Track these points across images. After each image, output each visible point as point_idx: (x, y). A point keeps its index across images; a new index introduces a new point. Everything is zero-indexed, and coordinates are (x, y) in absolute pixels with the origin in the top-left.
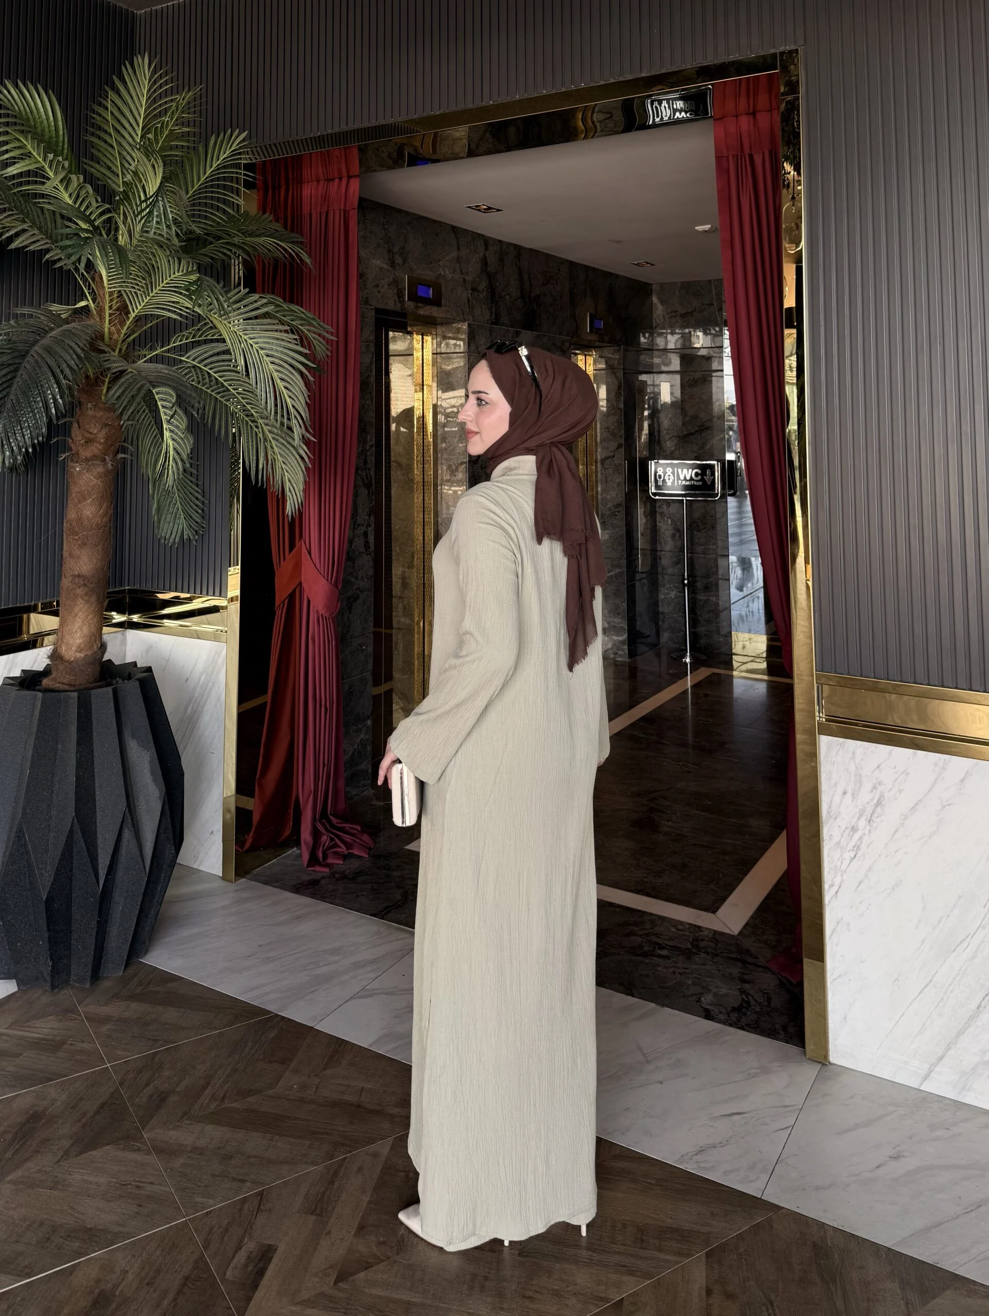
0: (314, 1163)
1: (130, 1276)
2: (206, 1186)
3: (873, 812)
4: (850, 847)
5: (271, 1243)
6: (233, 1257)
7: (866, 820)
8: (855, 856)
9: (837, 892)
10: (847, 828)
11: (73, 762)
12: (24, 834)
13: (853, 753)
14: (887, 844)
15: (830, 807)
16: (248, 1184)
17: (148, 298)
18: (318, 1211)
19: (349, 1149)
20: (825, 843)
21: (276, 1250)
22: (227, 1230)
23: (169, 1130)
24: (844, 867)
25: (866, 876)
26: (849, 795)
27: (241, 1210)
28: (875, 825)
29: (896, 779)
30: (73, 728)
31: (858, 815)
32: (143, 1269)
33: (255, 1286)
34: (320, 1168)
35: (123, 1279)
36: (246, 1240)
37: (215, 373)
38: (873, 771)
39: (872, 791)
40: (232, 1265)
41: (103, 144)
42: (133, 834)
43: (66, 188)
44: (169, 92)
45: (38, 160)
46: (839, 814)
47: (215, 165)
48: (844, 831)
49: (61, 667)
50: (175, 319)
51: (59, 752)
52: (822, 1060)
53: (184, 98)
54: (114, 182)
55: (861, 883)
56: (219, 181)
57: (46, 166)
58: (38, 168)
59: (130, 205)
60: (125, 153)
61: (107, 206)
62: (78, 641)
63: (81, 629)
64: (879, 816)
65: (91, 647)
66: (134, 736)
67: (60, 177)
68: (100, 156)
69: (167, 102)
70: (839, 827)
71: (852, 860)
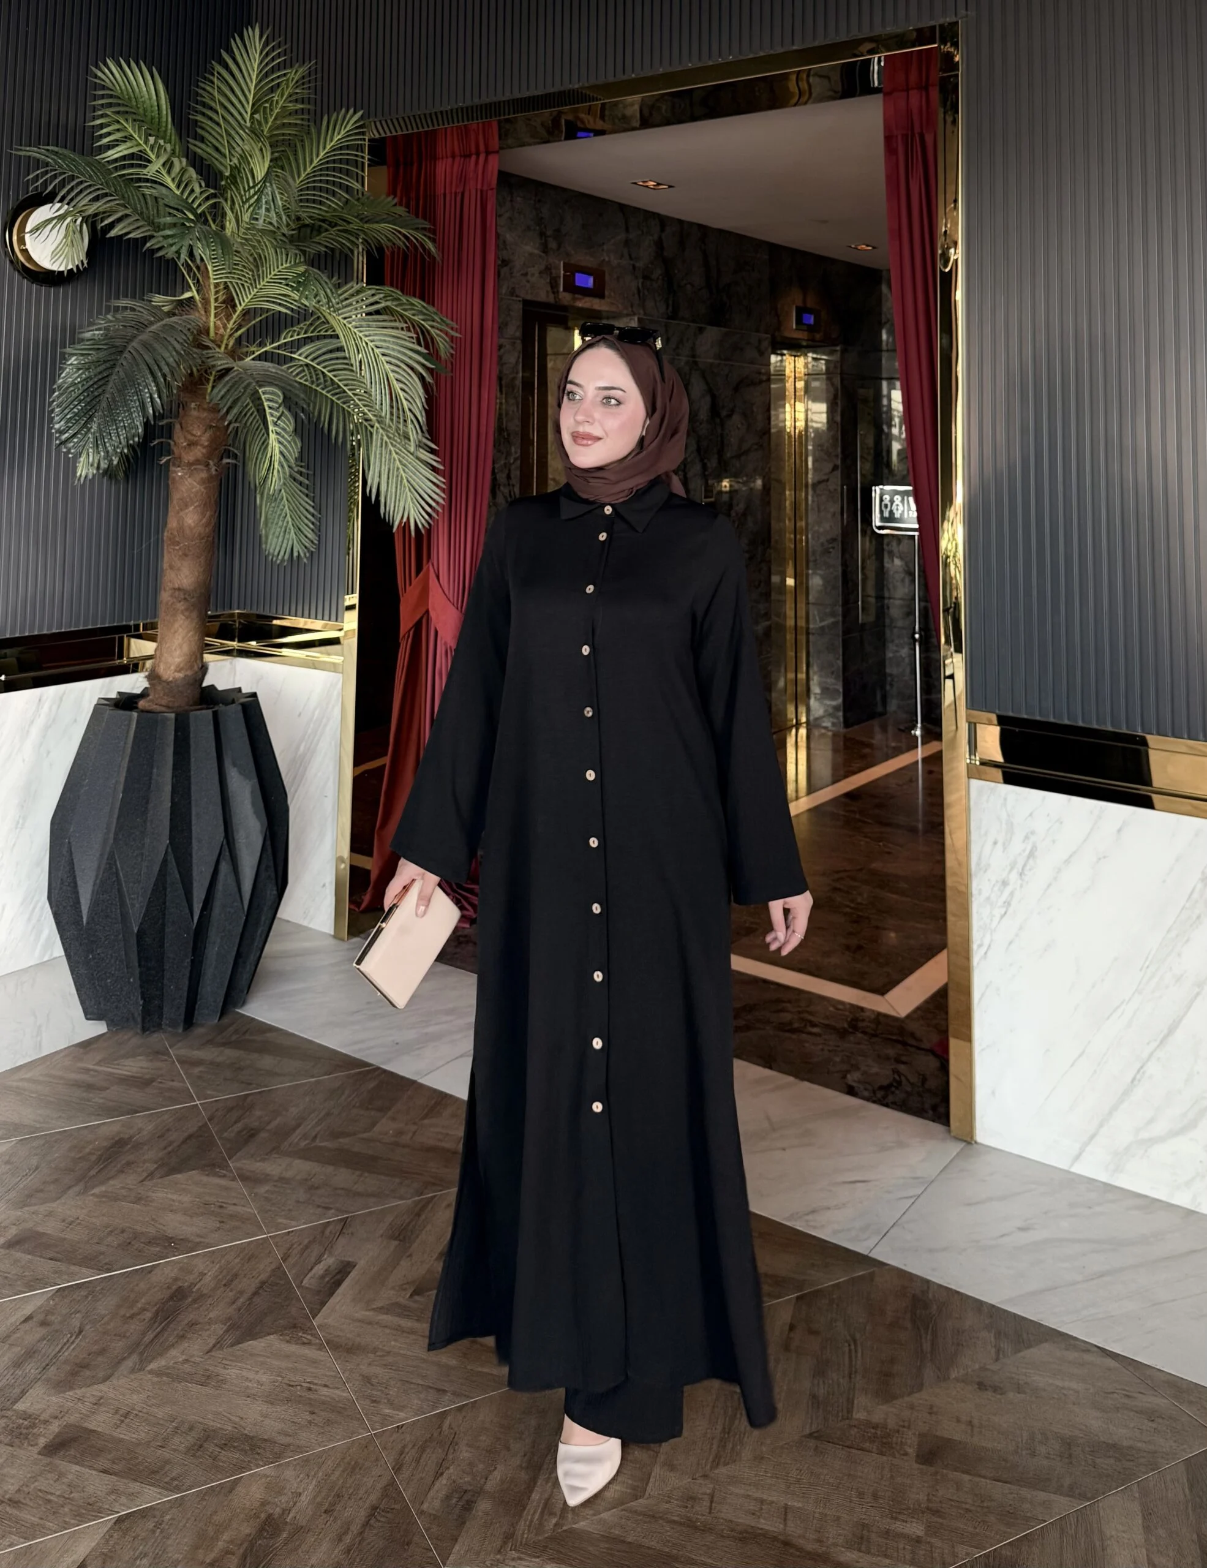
0: (401, 1198)
1: (208, 1278)
2: (290, 1210)
3: (1025, 865)
4: (1000, 903)
5: (351, 1260)
6: (312, 1269)
7: (1017, 873)
8: (1005, 913)
9: (986, 953)
10: (997, 882)
11: (168, 788)
12: (115, 862)
13: (1005, 799)
14: (1039, 901)
16: (333, 1211)
17: (255, 290)
18: (401, 1237)
20: (973, 899)
21: (355, 1266)
22: (307, 1247)
23: (256, 1161)
24: (993, 924)
25: (1017, 935)
26: (999, 845)
27: (323, 1232)
28: (1026, 878)
29: (1050, 828)
30: (170, 751)
31: (1009, 868)
32: (221, 1272)
33: (331, 1293)
34: (409, 1202)
35: (201, 1280)
36: (326, 1256)
37: (330, 371)
38: (1025, 820)
39: (1024, 841)
40: (310, 1275)
41: (209, 123)
42: (231, 868)
43: (169, 172)
44: (282, 65)
45: (140, 143)
46: (989, 865)
47: (328, 147)
48: (994, 885)
49: (159, 688)
50: (286, 314)
51: (154, 777)
52: (967, 1139)
53: (295, 74)
54: (221, 163)
55: (1011, 943)
56: (334, 163)
57: (148, 150)
58: (140, 151)
59: (238, 189)
60: (233, 132)
61: (212, 191)
62: (177, 660)
63: (181, 647)
64: (1030, 870)
65: (191, 667)
66: (234, 765)
67: (162, 160)
68: (206, 135)
69: (279, 77)
70: (989, 880)
71: (1002, 916)
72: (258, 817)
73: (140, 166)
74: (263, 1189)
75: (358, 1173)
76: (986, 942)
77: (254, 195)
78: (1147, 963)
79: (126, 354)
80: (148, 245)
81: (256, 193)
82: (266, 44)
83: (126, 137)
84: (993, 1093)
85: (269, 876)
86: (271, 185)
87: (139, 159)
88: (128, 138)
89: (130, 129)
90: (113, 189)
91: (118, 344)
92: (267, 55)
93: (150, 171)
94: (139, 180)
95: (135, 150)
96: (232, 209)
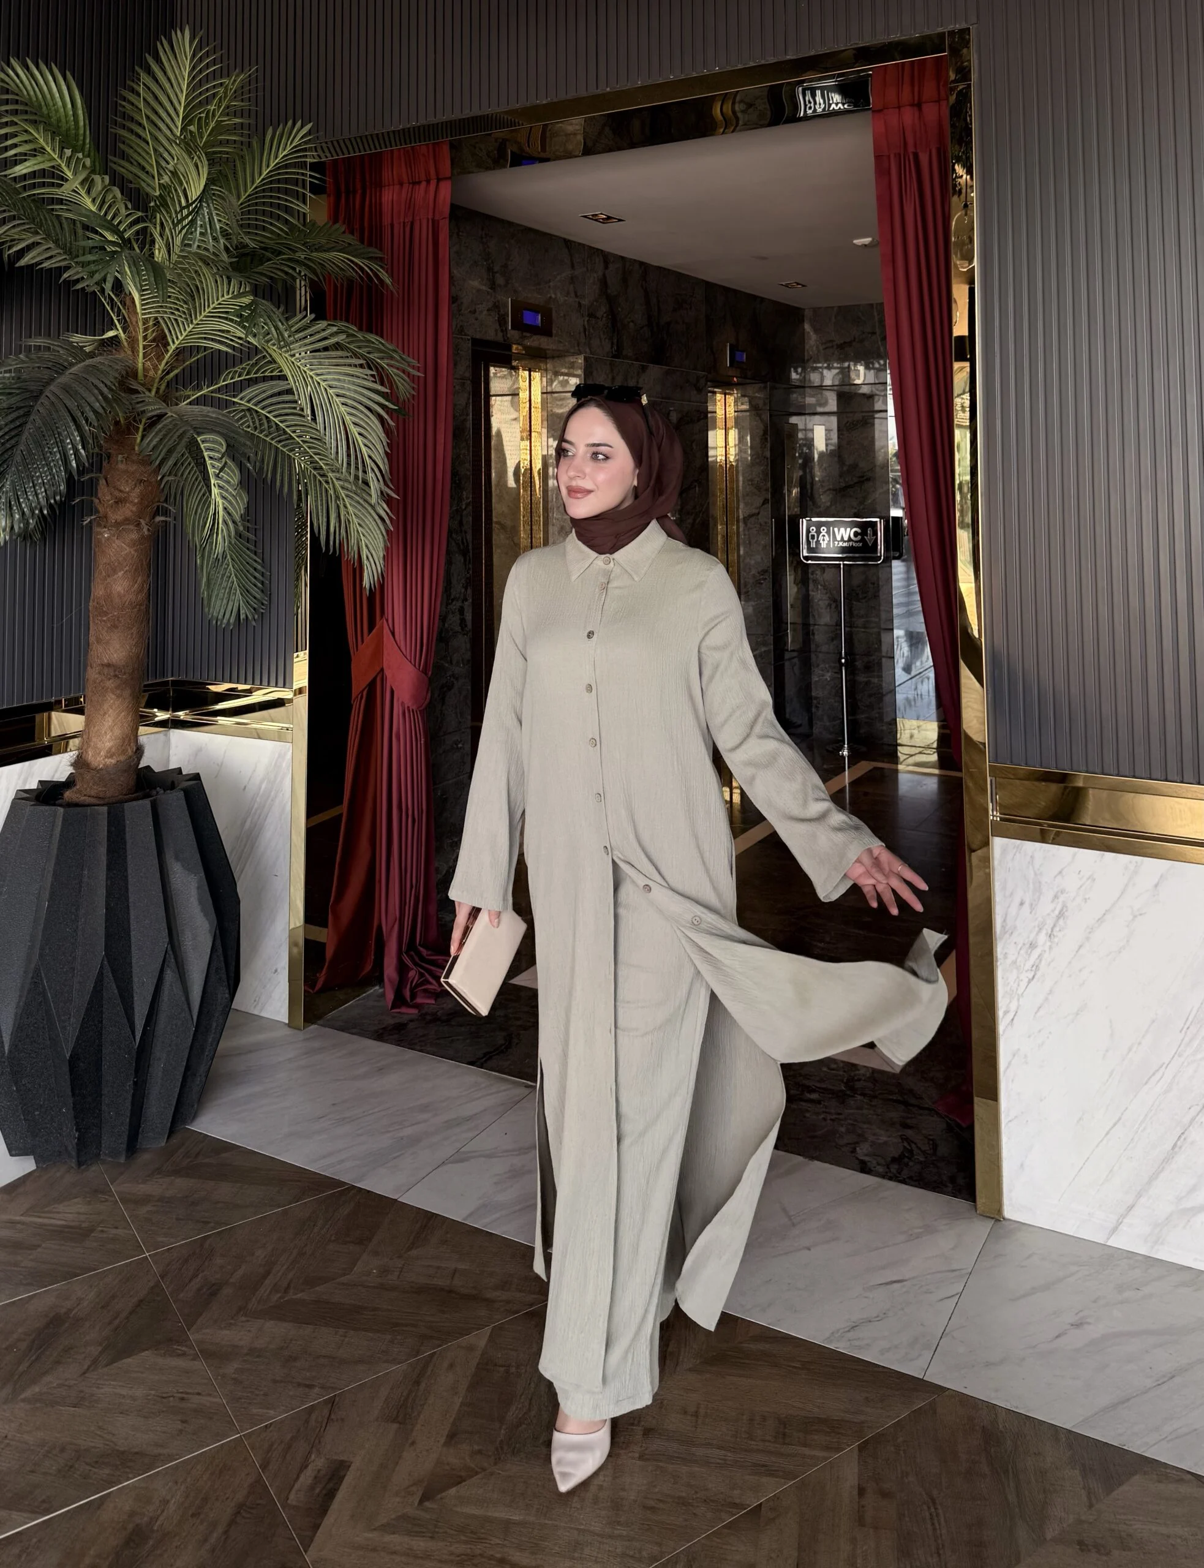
0: (395, 1361)
1: (172, 1506)
2: (265, 1395)
3: (1055, 926)
4: (1028, 966)
5: (342, 1458)
6: (298, 1479)
7: (1047, 934)
8: (1034, 977)
9: (1012, 1020)
10: (1024, 944)
11: (102, 892)
12: (42, 980)
13: (1032, 857)
14: (1070, 963)
15: (1005, 921)
16: (316, 1390)
17: (191, 326)
18: (400, 1418)
20: (999, 963)
21: (349, 1467)
22: (290, 1446)
23: (220, 1329)
24: (1020, 990)
25: (1046, 999)
26: (1027, 906)
27: (307, 1421)
28: (1056, 940)
29: (1081, 887)
30: (103, 850)
31: (1037, 929)
32: (187, 1497)
33: (324, 1511)
34: (403, 1366)
35: (163, 1511)
36: (313, 1457)
37: (275, 417)
38: (1055, 877)
39: (1053, 901)
40: (296, 1487)
41: (133, 137)
42: (178, 976)
43: (88, 192)
44: (218, 74)
45: (53, 155)
46: (1015, 928)
47: (272, 165)
48: (1021, 948)
49: (88, 777)
50: (227, 353)
51: (85, 880)
52: (996, 1215)
53: (234, 81)
54: (148, 185)
55: (1040, 1007)
56: (279, 183)
57: (63, 165)
58: (53, 167)
59: (169, 212)
60: (161, 150)
61: (140, 214)
62: (108, 745)
63: (111, 729)
64: (1060, 931)
65: (124, 752)
66: (177, 858)
67: (81, 177)
68: (131, 152)
69: (214, 87)
70: (1015, 943)
71: (1030, 981)
72: (206, 915)
73: (53, 185)
74: (231, 1368)
75: (341, 1331)
77: (187, 216)
78: (1188, 1024)
79: (42, 399)
80: (65, 275)
81: (189, 214)
82: (200, 47)
83: (35, 150)
84: (1022, 1165)
85: (220, 979)
86: (208, 205)
87: (53, 176)
88: (38, 151)
89: (41, 141)
90: (22, 212)
91: (32, 388)
92: (201, 60)
93: (65, 191)
94: (52, 201)
95: (46, 166)
96: (161, 236)
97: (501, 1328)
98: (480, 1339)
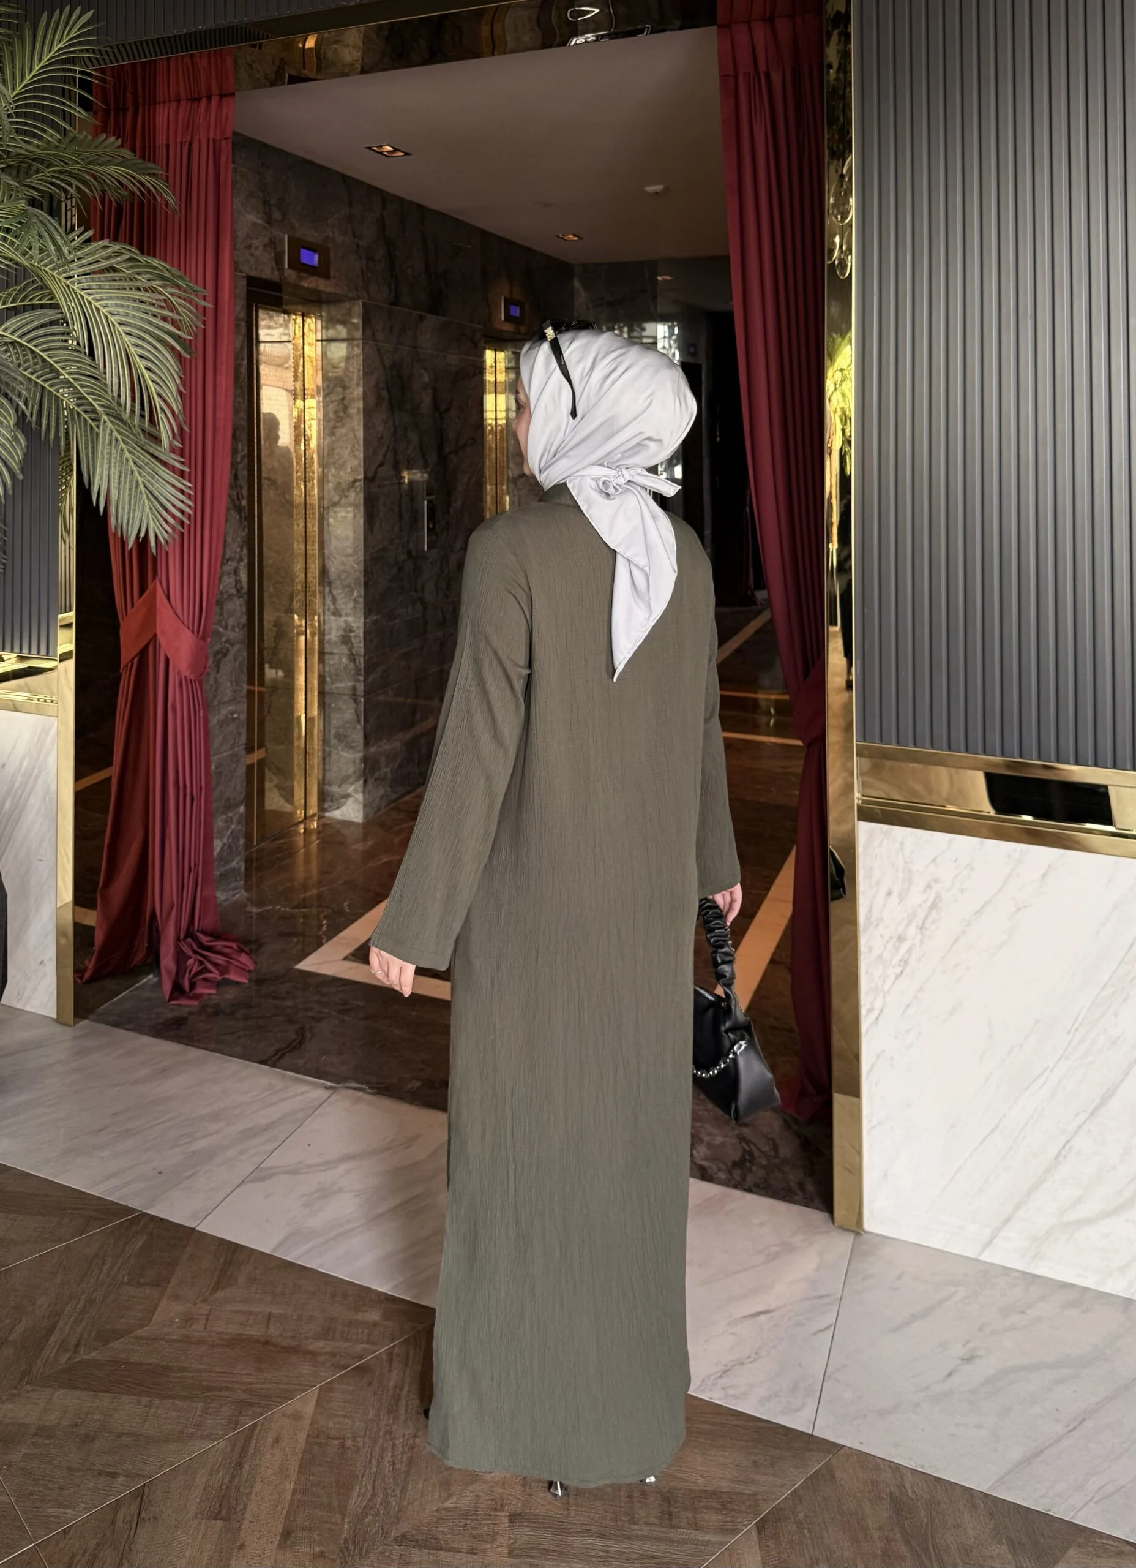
3: (926, 917)
4: (895, 961)
7: (917, 927)
8: (902, 972)
9: (877, 1019)
10: (891, 937)
13: (902, 843)
14: (943, 957)
15: (870, 911)
16: (121, 1479)
18: (224, 1513)
19: (260, 1410)
20: (862, 956)
22: (96, 1555)
24: (887, 987)
25: (916, 997)
26: (895, 896)
27: (113, 1523)
28: (928, 932)
29: (957, 876)
31: (906, 921)
34: (223, 1444)
38: (927, 866)
39: (925, 891)
46: (882, 919)
48: (887, 942)
52: (855, 1227)
55: (908, 1006)
64: (932, 923)
70: (881, 936)
71: (897, 977)
74: (18, 1455)
76: (878, 1004)
78: (1076, 1026)
97: (328, 1388)
98: (306, 1404)
